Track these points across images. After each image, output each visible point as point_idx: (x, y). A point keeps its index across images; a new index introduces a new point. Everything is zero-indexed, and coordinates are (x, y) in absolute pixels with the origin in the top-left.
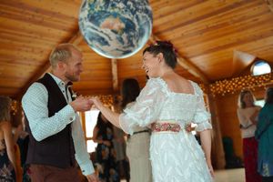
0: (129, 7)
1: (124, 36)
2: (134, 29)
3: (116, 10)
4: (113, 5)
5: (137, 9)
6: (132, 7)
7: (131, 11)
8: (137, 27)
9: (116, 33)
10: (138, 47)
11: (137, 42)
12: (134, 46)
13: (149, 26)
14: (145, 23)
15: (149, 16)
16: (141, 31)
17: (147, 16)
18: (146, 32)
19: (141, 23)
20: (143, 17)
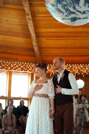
9: (54, 6)
10: (80, 12)
11: (74, 8)
12: (74, 13)
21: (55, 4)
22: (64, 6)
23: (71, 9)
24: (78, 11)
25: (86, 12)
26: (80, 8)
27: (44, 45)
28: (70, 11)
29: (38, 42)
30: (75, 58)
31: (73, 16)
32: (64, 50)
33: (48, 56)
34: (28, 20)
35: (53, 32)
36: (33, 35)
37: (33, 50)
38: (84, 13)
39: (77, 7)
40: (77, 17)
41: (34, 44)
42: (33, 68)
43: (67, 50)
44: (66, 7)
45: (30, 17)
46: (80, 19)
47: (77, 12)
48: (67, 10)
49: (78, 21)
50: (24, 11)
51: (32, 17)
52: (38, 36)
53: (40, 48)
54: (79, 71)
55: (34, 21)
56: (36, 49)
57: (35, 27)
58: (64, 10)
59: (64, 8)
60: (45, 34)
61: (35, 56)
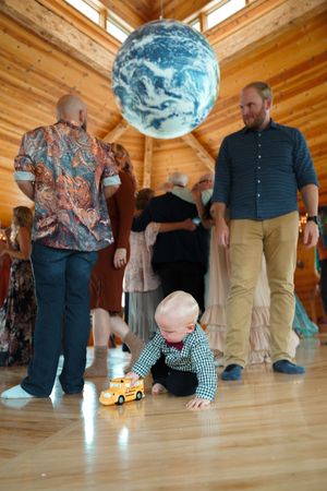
8: (128, 88)
10: (157, 107)
11: (144, 104)
12: (148, 113)
13: (148, 69)
14: (135, 75)
15: (139, 58)
16: (136, 88)
17: (136, 61)
18: (145, 82)
19: (129, 79)
20: (128, 68)
22: (131, 107)
23: (141, 107)
24: (153, 107)
25: (167, 104)
26: (152, 99)
28: (142, 112)
31: (150, 118)
38: (164, 106)
39: (147, 101)
40: (157, 117)
44: (134, 107)
46: (163, 119)
47: (152, 110)
48: (137, 111)
49: (163, 123)
50: (189, 147)
59: (133, 110)
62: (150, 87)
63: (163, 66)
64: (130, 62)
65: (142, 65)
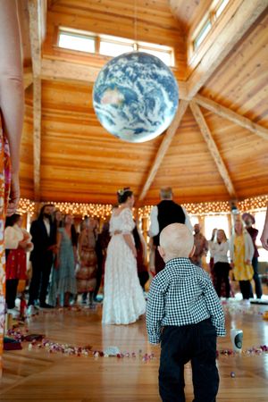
0: (128, 74)
1: (126, 109)
2: (136, 100)
3: (114, 80)
4: (111, 76)
5: (139, 75)
6: (131, 73)
7: (131, 78)
8: (140, 97)
9: (116, 107)
10: (151, 122)
11: (146, 115)
12: (143, 122)
13: (162, 95)
14: (152, 91)
15: (159, 82)
16: (148, 102)
17: (155, 82)
18: (157, 102)
19: (145, 91)
20: (147, 83)
21: (120, 105)
22: (132, 110)
23: (142, 116)
24: (149, 120)
26: (153, 115)
27: (49, 176)
28: (139, 118)
29: (41, 171)
30: (85, 196)
31: (140, 125)
32: (72, 184)
33: (50, 191)
34: (35, 138)
35: (66, 159)
36: (37, 160)
37: (32, 181)
38: (155, 124)
39: (149, 114)
40: (145, 128)
41: (36, 172)
42: (28, 205)
43: (78, 185)
44: (135, 112)
45: (39, 134)
46: (147, 131)
47: (148, 122)
48: (135, 116)
49: (144, 133)
51: (42, 135)
52: (43, 162)
53: (42, 179)
54: (88, 212)
55: (43, 140)
56: (37, 180)
57: (43, 149)
58: (130, 116)
59: (132, 113)
60: (53, 161)
61: (32, 190)
62: (157, 108)
63: (170, 99)
64: (151, 80)
65: (159, 89)
